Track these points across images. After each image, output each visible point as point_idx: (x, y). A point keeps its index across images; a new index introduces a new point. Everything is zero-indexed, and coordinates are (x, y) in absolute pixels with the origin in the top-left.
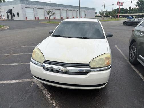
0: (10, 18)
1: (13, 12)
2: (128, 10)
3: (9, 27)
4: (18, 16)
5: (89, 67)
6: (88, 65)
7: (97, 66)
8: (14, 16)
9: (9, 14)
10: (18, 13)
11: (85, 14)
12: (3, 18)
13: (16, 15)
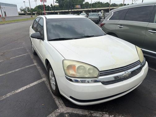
2: (51, 7)
11: (5, 12)
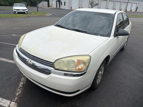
0: (58, 7)
1: (61, 1)
3: (51, 14)
4: (65, 5)
5: (53, 67)
6: (52, 64)
7: (65, 69)
8: (61, 5)
9: (58, 3)
10: (65, 2)
11: (137, 8)
12: (53, 7)
13: (63, 4)
